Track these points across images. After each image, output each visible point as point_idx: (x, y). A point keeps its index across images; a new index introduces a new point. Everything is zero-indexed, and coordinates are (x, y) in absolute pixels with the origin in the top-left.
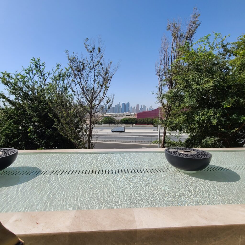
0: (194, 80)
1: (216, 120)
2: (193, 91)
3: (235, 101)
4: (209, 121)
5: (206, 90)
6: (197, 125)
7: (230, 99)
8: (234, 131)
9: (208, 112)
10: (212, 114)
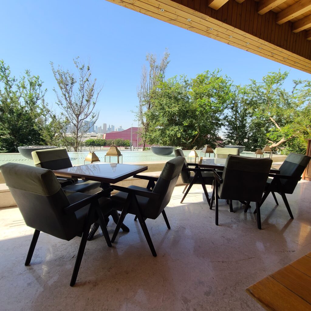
0: (166, 104)
1: (180, 134)
2: (165, 112)
3: (190, 121)
4: (176, 135)
5: (174, 113)
6: (168, 138)
7: (188, 119)
8: (190, 141)
9: (175, 129)
10: (177, 130)
